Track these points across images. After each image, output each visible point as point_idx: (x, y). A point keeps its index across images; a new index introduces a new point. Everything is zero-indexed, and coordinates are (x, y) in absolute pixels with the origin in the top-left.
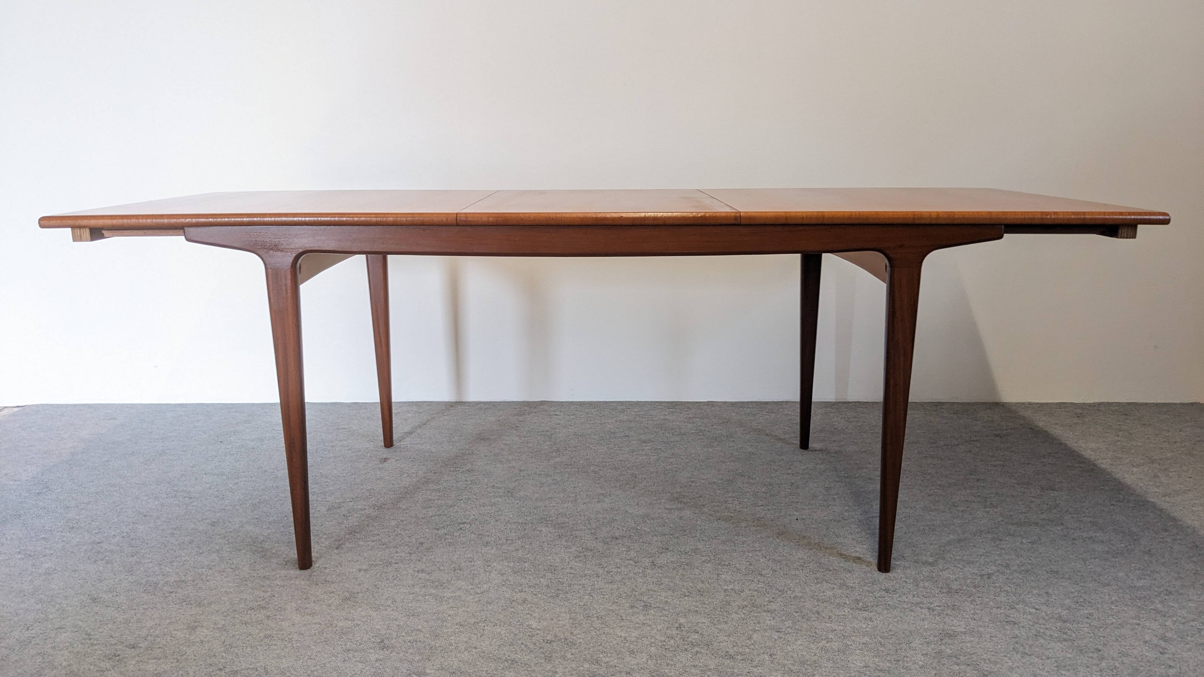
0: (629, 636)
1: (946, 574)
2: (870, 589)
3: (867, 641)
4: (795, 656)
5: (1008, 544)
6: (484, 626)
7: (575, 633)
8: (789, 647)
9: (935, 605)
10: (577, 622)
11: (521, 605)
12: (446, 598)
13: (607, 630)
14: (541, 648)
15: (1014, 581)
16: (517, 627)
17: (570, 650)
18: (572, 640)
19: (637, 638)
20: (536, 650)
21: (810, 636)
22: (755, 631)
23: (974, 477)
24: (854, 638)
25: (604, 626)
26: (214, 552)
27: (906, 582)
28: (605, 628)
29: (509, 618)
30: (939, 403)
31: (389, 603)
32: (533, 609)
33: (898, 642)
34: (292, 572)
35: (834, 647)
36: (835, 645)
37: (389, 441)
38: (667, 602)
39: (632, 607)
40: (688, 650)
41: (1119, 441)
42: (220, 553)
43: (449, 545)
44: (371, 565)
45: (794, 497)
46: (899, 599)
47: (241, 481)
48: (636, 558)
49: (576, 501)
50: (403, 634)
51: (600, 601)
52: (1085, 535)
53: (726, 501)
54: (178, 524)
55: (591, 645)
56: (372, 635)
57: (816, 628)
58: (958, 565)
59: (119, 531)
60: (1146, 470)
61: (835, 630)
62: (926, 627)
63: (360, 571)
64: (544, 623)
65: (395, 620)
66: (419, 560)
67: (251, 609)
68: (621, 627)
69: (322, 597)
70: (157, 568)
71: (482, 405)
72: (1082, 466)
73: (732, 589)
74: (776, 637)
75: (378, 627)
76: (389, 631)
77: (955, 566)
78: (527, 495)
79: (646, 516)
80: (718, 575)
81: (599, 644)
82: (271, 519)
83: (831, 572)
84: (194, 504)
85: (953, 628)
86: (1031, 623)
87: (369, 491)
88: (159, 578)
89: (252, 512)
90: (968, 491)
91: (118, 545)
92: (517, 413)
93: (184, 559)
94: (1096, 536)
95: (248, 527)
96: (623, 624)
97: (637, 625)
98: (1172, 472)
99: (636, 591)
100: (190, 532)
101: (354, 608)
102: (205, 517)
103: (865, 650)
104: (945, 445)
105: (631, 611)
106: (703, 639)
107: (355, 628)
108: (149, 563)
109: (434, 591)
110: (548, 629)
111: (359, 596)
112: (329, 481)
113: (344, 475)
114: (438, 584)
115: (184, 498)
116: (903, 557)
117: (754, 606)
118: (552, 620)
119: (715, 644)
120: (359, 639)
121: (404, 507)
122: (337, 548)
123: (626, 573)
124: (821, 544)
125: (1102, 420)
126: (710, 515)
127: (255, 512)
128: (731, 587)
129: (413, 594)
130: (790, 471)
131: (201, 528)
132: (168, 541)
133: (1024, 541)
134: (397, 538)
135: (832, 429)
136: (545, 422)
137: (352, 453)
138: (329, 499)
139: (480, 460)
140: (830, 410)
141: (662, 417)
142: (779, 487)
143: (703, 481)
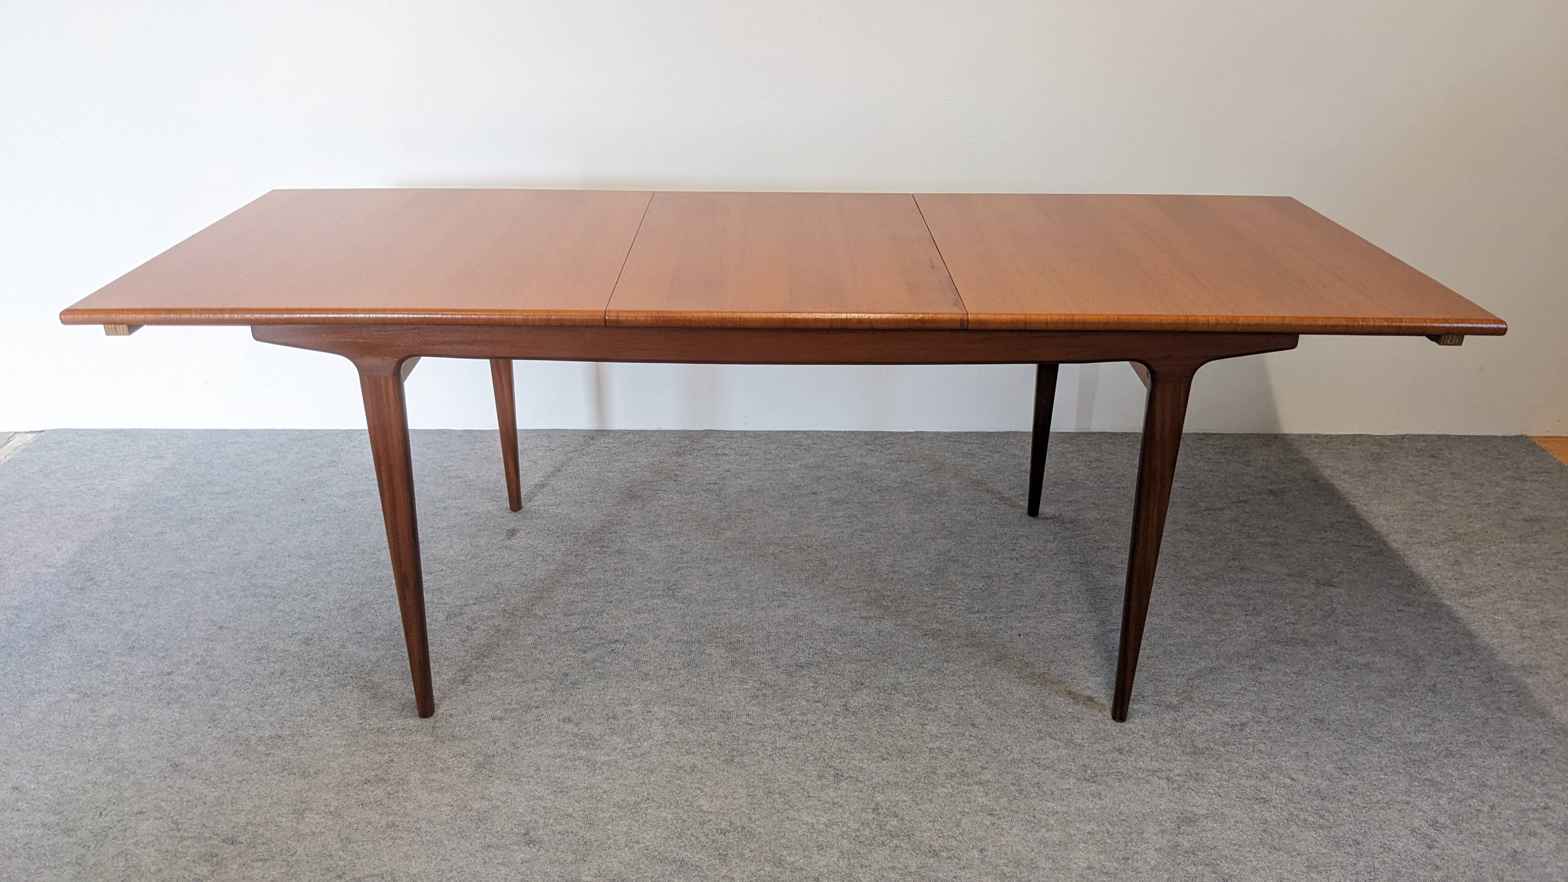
0: (817, 823)
1: (1191, 724)
2: (1101, 748)
3: (1093, 829)
4: (1009, 852)
5: (1268, 675)
7: (754, 817)
8: (1002, 839)
9: (1176, 773)
10: (756, 801)
11: (689, 774)
12: (599, 764)
13: (792, 814)
14: (714, 842)
15: (1271, 734)
16: (686, 809)
17: (748, 845)
18: (750, 830)
19: (826, 826)
20: (709, 844)
21: (1028, 821)
22: (963, 813)
23: (1237, 563)
24: (1078, 825)
25: (787, 807)
27: (1143, 737)
28: (788, 809)
29: (675, 795)
30: (1205, 434)
31: (532, 772)
32: (703, 781)
33: (1128, 830)
34: (412, 721)
35: (1055, 839)
36: (1056, 835)
37: (516, 503)
38: (861, 768)
39: (820, 777)
40: (885, 843)
41: (1419, 502)
42: (320, 691)
43: (600, 678)
44: (506, 711)
45: (1018, 597)
46: (1134, 764)
47: (335, 569)
48: (826, 698)
49: (752, 604)
50: (552, 821)
51: (783, 768)
52: (1361, 660)
53: (934, 605)
54: (263, 641)
55: (773, 837)
56: (514, 822)
57: (1035, 809)
58: (1207, 710)
59: (191, 653)
60: (1446, 552)
61: (1057, 812)
62: (1162, 808)
63: (494, 719)
64: (718, 803)
65: (541, 798)
66: (564, 703)
67: (367, 781)
68: (807, 808)
69: (451, 763)
70: (245, 715)
71: (631, 436)
72: (1370, 545)
73: (939, 748)
74: (988, 823)
75: (520, 811)
76: (534, 817)
77: (1203, 711)
78: (691, 595)
79: (837, 630)
80: (922, 726)
81: (782, 834)
82: (378, 634)
83: (1057, 721)
84: (280, 607)
85: (1194, 809)
86: (1284, 801)
87: (496, 585)
88: (251, 732)
89: (353, 621)
90: (1229, 588)
91: (194, 678)
92: (675, 450)
93: (277, 700)
94: (1373, 662)
95: (351, 648)
96: (810, 803)
97: (827, 805)
98: (1478, 555)
99: (825, 752)
100: (280, 655)
101: (491, 779)
102: (295, 631)
103: (1090, 843)
104: (1206, 509)
105: (819, 783)
106: (904, 826)
107: (493, 811)
108: (235, 706)
109: (584, 753)
110: (722, 812)
111: (495, 761)
112: (445, 568)
113: (463, 558)
114: (589, 741)
115: (266, 597)
116: (1143, 697)
117: (964, 774)
118: (727, 798)
119: (917, 834)
120: (499, 829)
121: (541, 613)
122: (463, 682)
123: (813, 723)
124: (1047, 676)
125: (1403, 466)
126: (915, 627)
127: (357, 622)
128: (938, 744)
129: (559, 757)
130: (1014, 554)
131: (292, 649)
132: (254, 671)
133: (1288, 671)
134: (535, 665)
135: (1069, 481)
136: (711, 468)
137: (470, 520)
138: (448, 599)
139: (631, 534)
140: (1068, 448)
141: (858, 460)
142: (1000, 580)
143: (908, 572)
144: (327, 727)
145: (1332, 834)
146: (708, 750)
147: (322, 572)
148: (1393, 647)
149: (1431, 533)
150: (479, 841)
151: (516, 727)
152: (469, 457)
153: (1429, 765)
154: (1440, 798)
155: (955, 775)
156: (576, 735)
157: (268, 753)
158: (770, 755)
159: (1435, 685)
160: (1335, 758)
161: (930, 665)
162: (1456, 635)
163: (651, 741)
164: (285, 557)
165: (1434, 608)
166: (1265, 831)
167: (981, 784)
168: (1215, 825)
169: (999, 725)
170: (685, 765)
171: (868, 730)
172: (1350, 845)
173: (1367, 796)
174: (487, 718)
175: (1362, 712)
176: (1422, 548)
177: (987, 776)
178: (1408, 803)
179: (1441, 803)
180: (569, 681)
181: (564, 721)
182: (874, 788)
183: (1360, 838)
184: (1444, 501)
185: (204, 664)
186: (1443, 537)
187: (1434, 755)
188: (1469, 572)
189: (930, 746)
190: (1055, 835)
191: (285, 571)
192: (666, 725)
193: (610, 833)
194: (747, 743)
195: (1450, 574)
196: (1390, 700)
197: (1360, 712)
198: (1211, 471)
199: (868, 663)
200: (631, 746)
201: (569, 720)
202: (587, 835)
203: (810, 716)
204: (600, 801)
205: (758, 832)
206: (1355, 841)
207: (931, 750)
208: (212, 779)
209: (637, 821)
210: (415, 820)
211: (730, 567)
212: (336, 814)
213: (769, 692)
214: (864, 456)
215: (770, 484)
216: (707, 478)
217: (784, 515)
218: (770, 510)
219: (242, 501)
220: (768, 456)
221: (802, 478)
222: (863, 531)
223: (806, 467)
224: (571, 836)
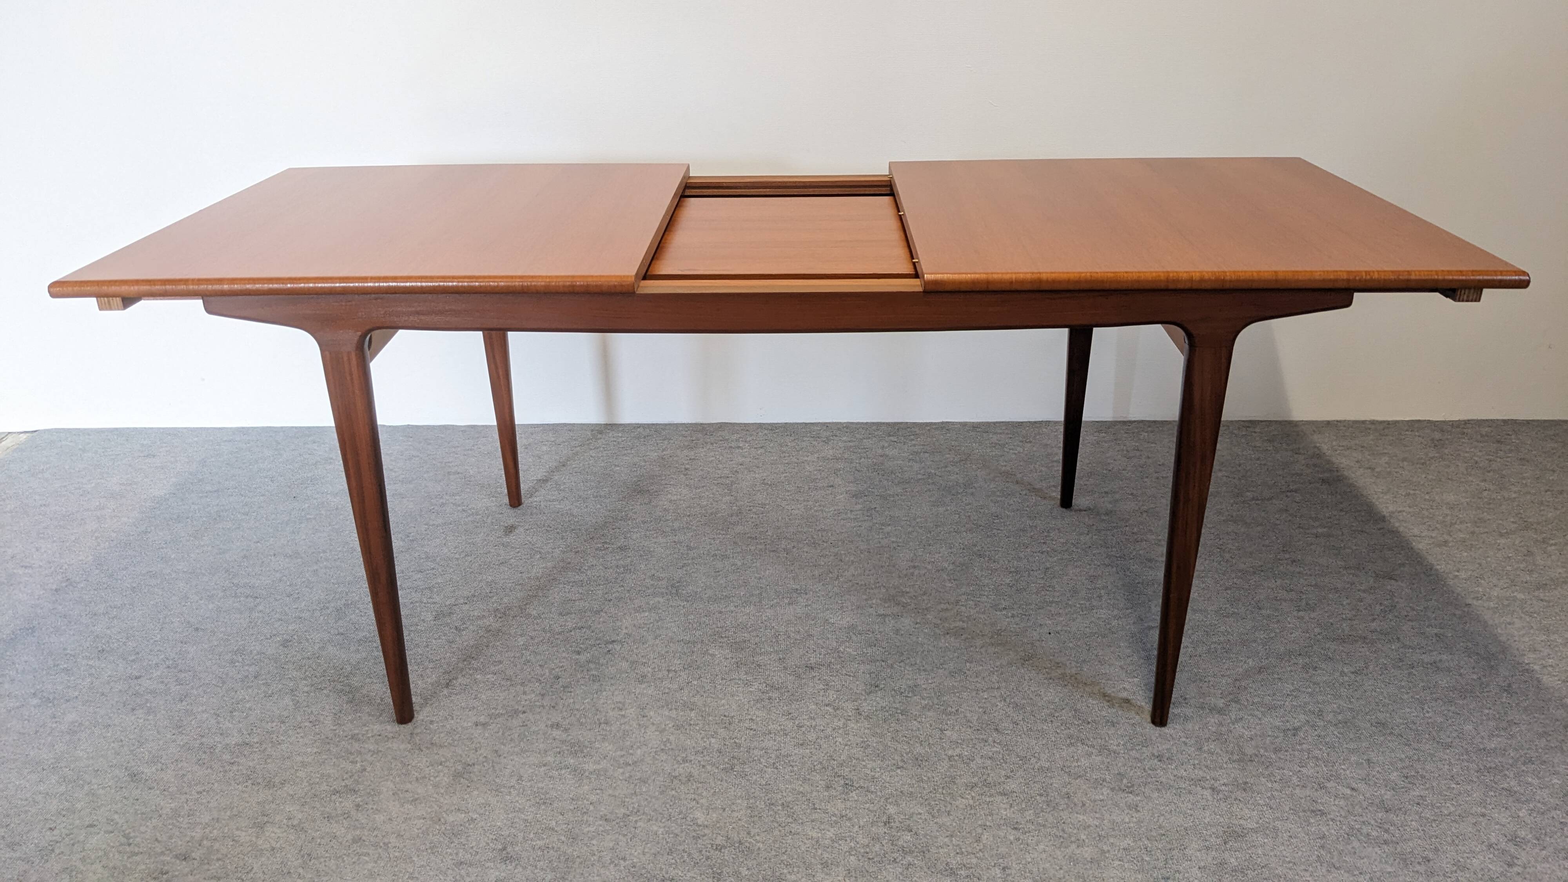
0: (823, 838)
1: (1239, 728)
2: (1138, 756)
3: (1129, 844)
4: (1035, 870)
5: (1324, 675)
6: (636, 822)
7: (753, 831)
8: (1027, 856)
9: (1222, 782)
10: (756, 813)
11: (684, 784)
12: (587, 774)
13: (795, 827)
14: (708, 858)
15: (1328, 739)
16: (679, 821)
17: (745, 862)
18: (748, 845)
19: (833, 841)
20: (702, 860)
21: (1057, 836)
22: (984, 827)
23: (1287, 556)
24: (1112, 840)
25: (790, 820)
26: (287, 693)
27: (1186, 744)
28: (791, 823)
29: (668, 806)
30: (1250, 421)
31: (513, 782)
32: (700, 791)
33: (1169, 846)
34: (389, 727)
35: (1086, 856)
36: (1088, 852)
37: (515, 498)
38: (873, 777)
39: (828, 787)
40: (898, 860)
41: (1486, 490)
42: (295, 695)
43: (594, 681)
44: (490, 716)
45: (1048, 593)
46: (1175, 772)
47: (321, 568)
48: (837, 701)
49: (760, 602)
50: (532, 836)
51: (787, 777)
52: (1426, 658)
53: (957, 602)
54: (240, 643)
55: (773, 853)
56: (491, 836)
57: (1064, 823)
58: (1257, 713)
59: (163, 656)
60: (1517, 542)
61: (1089, 826)
62: (1206, 821)
63: (477, 725)
64: (714, 815)
65: (521, 811)
66: (554, 707)
67: (336, 792)
68: (813, 821)
69: (428, 772)
70: (213, 721)
71: (641, 430)
72: (1434, 535)
73: (959, 756)
74: (1012, 838)
75: (499, 824)
76: (513, 830)
77: (1251, 715)
78: (696, 592)
79: (852, 628)
80: (941, 730)
81: (784, 850)
82: (361, 635)
83: (1090, 726)
84: (261, 608)
85: (1242, 822)
86: (1343, 814)
87: (489, 584)
88: (217, 739)
89: (336, 622)
90: (1279, 582)
91: (162, 682)
92: (686, 444)
93: (248, 706)
94: (1441, 661)
95: (332, 650)
96: (815, 816)
97: (834, 818)
98: (1552, 545)
99: (834, 760)
100: (256, 657)
101: (469, 790)
102: (274, 632)
103: (1125, 860)
104: (1253, 499)
105: (826, 794)
106: (918, 841)
107: (469, 825)
108: (203, 712)
109: (572, 761)
110: (718, 825)
111: (475, 770)
112: (437, 566)
113: (457, 556)
114: (578, 749)
115: (247, 597)
116: (1185, 699)
117: (986, 784)
118: (724, 810)
119: (933, 850)
120: (474, 844)
121: (534, 613)
122: (447, 686)
123: (822, 728)
124: (1079, 677)
125: (1467, 452)
126: (936, 626)
127: (340, 623)
128: (958, 751)
129: (544, 765)
130: (1045, 548)
131: (270, 652)
132: (227, 674)
133: (1346, 670)
134: (525, 668)
135: (1105, 472)
136: (724, 461)
137: (467, 517)
138: (437, 599)
139: (636, 530)
140: (1104, 437)
141: (880, 451)
142: (1029, 575)
143: (930, 567)
144: (298, 733)
145: (1399, 849)
146: (707, 758)
147: (308, 571)
148: (1462, 644)
149: (1501, 522)
150: (450, 857)
151: (500, 733)
152: (470, 452)
153: (1507, 772)
154: (1520, 810)
155: (976, 785)
156: (563, 742)
157: (232, 761)
158: (774, 763)
159: (1509, 685)
160: (1400, 765)
161: (951, 666)
162: (1532, 631)
163: (644, 748)
164: (271, 556)
165: (1506, 603)
166: (1322, 847)
167: (1005, 795)
168: (1266, 840)
169: (1025, 729)
170: (680, 775)
171: (882, 736)
172: (1419, 863)
173: (1438, 808)
174: (470, 724)
175: (1430, 715)
176: (1491, 537)
177: (1011, 785)
178: (1483, 815)
179: (1521, 815)
180: (561, 684)
181: (552, 726)
182: (887, 799)
183: (1431, 856)
184: (1514, 489)
185: (175, 668)
186: (1514, 526)
187: (1510, 761)
188: (1543, 563)
189: (950, 753)
190: (1086, 852)
191: (269, 571)
192: (662, 731)
193: (595, 848)
194: (749, 750)
195: (1522, 566)
196: (1461, 702)
197: (1427, 715)
198: (1258, 459)
199: (883, 664)
200: (623, 753)
201: (557, 726)
202: (569, 851)
203: (818, 721)
204: (585, 813)
205: (757, 847)
206: (1425, 858)
207: (950, 758)
208: (170, 790)
209: (625, 835)
210: (384, 834)
211: (739, 564)
212: (299, 828)
213: (775, 695)
214: (886, 448)
215: (785, 477)
216: (719, 472)
217: (798, 509)
218: (784, 503)
219: (231, 499)
220: (784, 449)
221: (820, 470)
222: (883, 525)
223: (824, 459)
224: (551, 852)
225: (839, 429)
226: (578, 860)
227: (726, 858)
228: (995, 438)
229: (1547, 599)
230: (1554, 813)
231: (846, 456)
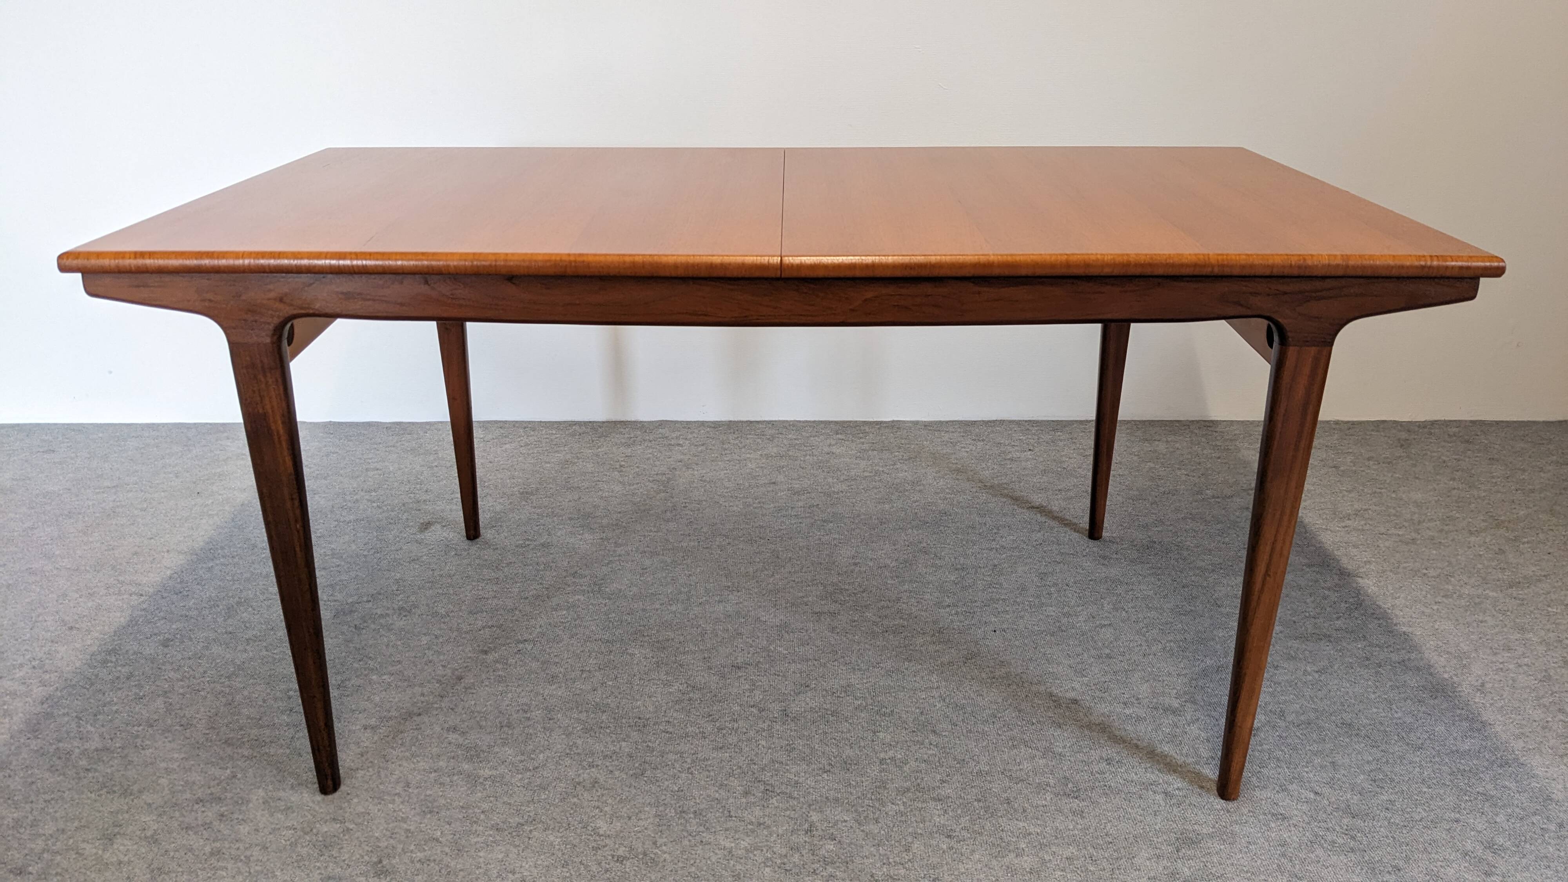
0: (736, 848)
3: (1072, 853)
6: (531, 831)
7: (660, 841)
8: (961, 866)
9: (1176, 786)
10: (665, 821)
11: (588, 790)
12: (481, 780)
13: (707, 837)
14: (607, 871)
15: (1289, 741)
16: (579, 830)
19: (747, 851)
21: (994, 845)
22: (915, 835)
24: (1054, 849)
25: (702, 829)
28: (703, 832)
29: (568, 815)
31: (399, 788)
32: (604, 799)
33: (1116, 855)
35: (1025, 866)
36: (1027, 861)
38: (797, 783)
39: (746, 793)
40: (817, 872)
41: (1454, 489)
42: (168, 697)
43: (499, 682)
44: (382, 719)
45: (995, 590)
46: (1125, 776)
47: (217, 565)
48: (763, 702)
49: (688, 599)
50: (412, 847)
51: (703, 783)
53: (898, 599)
54: (115, 643)
55: (680, 864)
56: (367, 848)
57: (1002, 830)
59: (29, 656)
60: (1487, 540)
61: (1030, 834)
62: (1157, 828)
63: (365, 729)
64: (619, 824)
65: (404, 820)
66: (452, 709)
67: (199, 801)
68: (727, 830)
69: (305, 778)
70: (74, 725)
72: (1400, 533)
73: (892, 759)
74: (945, 847)
75: (377, 835)
76: (392, 841)
77: (1208, 715)
78: (620, 590)
79: (784, 627)
80: (874, 733)
81: (692, 862)
83: (1034, 727)
85: (1196, 827)
86: (1306, 819)
87: (397, 581)
88: (76, 744)
89: (225, 621)
91: (25, 683)
92: (623, 441)
93: (114, 708)
94: (1409, 659)
95: (216, 649)
96: (730, 824)
97: (750, 827)
98: (1524, 543)
99: (755, 764)
100: (131, 657)
101: (349, 797)
102: (156, 631)
103: (1067, 871)
104: (1213, 497)
105: (744, 800)
106: (842, 851)
107: (344, 835)
108: (64, 715)
109: (467, 766)
110: (621, 835)
111: (358, 775)
112: (343, 563)
113: (365, 553)
114: (474, 754)
115: (131, 595)
116: (1138, 699)
117: (919, 788)
118: (630, 818)
119: (858, 860)
120: (347, 856)
121: (443, 611)
123: (745, 730)
124: (1024, 676)
125: (1434, 452)
126: (875, 623)
127: (230, 621)
128: (891, 754)
129: (435, 771)
130: (994, 545)
131: (147, 651)
132: (97, 676)
133: (1309, 669)
134: (426, 667)
135: (1059, 469)
136: (662, 458)
137: (381, 513)
138: (339, 596)
139: (561, 527)
140: (1059, 436)
141: (826, 449)
142: (976, 572)
143: (871, 564)
144: (166, 738)
145: (1367, 858)
146: (616, 763)
147: (202, 568)
148: (1432, 643)
149: (1470, 520)
150: (318, 872)
151: (390, 737)
153: (1482, 775)
154: (1497, 815)
155: (908, 790)
156: (459, 746)
157: (89, 767)
158: (689, 768)
159: (1483, 685)
160: (1367, 768)
161: (889, 665)
162: (1505, 630)
163: (547, 753)
164: (163, 552)
165: (1477, 600)
166: (1283, 855)
167: (940, 800)
168: (1222, 847)
169: (965, 731)
170: (584, 780)
171: (809, 738)
172: (1388, 872)
173: (1408, 813)
174: (358, 727)
175: (1400, 715)
176: (1460, 535)
177: (947, 791)
178: (1457, 821)
179: (1498, 820)
180: (463, 685)
181: (448, 730)
182: (810, 806)
183: (1401, 864)
184: (1483, 487)
185: (41, 668)
186: (1483, 524)
187: (1486, 764)
188: (1515, 561)
189: (882, 755)
190: (1026, 861)
191: (160, 568)
193: (481, 860)
194: (662, 754)
195: (1494, 564)
196: (1432, 702)
197: (1396, 715)
198: (1219, 458)
199: (816, 663)
200: (523, 758)
201: (455, 729)
202: (452, 864)
203: (741, 723)
204: (475, 822)
206: (1395, 867)
207: (882, 761)
208: (16, 798)
209: (516, 846)
210: (247, 845)
211: (669, 560)
212: (153, 840)
213: (696, 695)
214: (834, 445)
215: (725, 474)
216: (656, 469)
217: (737, 506)
218: (722, 500)
219: (130, 495)
220: (726, 446)
221: (762, 467)
222: (824, 521)
223: (767, 456)
224: (432, 864)
225: (785, 427)
226: (461, 873)
227: (627, 870)
228: (946, 436)
229: (1521, 596)
230: (1535, 819)
231: (791, 453)
